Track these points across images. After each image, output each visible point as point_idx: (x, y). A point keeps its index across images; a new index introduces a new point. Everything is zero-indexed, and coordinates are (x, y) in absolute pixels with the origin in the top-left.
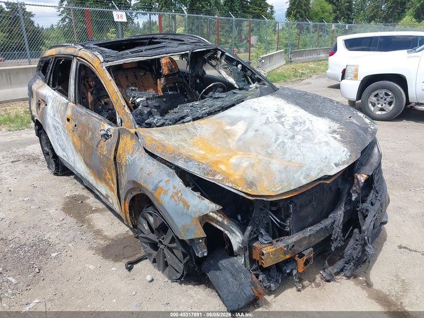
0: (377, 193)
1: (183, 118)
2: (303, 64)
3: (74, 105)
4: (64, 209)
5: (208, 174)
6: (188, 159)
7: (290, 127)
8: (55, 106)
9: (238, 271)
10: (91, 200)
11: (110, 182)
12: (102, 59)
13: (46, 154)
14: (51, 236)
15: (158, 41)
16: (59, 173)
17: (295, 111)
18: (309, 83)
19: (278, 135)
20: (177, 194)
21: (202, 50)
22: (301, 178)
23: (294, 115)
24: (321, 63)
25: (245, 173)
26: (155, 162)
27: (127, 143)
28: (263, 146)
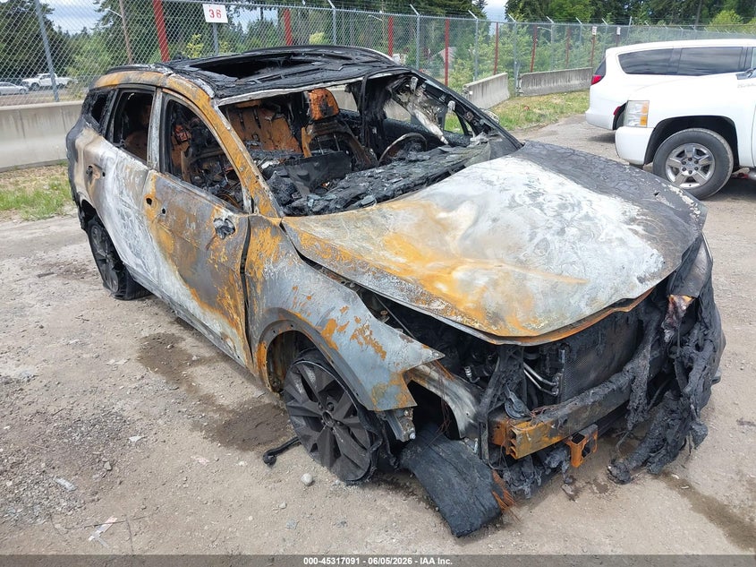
0: (707, 328)
1: (358, 198)
2: (542, 99)
3: (159, 174)
4: (141, 359)
5: (417, 300)
6: (380, 273)
7: (555, 213)
8: (121, 176)
9: (468, 464)
10: (188, 343)
11: (232, 311)
12: (211, 93)
13: (100, 261)
14: (126, 407)
15: (303, 58)
16: (126, 296)
17: (560, 184)
18: (554, 133)
19: (534, 227)
20: (362, 331)
21: (386, 75)
22: (582, 305)
23: (559, 192)
24: (572, 96)
25: (483, 298)
26: (320, 276)
27: (263, 241)
28: (509, 248)
